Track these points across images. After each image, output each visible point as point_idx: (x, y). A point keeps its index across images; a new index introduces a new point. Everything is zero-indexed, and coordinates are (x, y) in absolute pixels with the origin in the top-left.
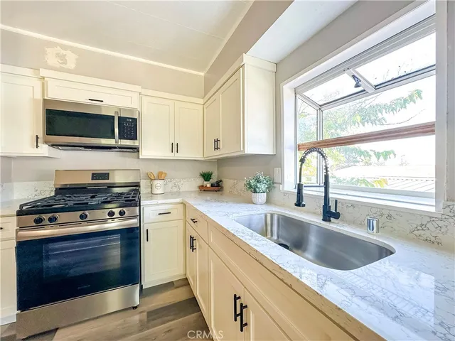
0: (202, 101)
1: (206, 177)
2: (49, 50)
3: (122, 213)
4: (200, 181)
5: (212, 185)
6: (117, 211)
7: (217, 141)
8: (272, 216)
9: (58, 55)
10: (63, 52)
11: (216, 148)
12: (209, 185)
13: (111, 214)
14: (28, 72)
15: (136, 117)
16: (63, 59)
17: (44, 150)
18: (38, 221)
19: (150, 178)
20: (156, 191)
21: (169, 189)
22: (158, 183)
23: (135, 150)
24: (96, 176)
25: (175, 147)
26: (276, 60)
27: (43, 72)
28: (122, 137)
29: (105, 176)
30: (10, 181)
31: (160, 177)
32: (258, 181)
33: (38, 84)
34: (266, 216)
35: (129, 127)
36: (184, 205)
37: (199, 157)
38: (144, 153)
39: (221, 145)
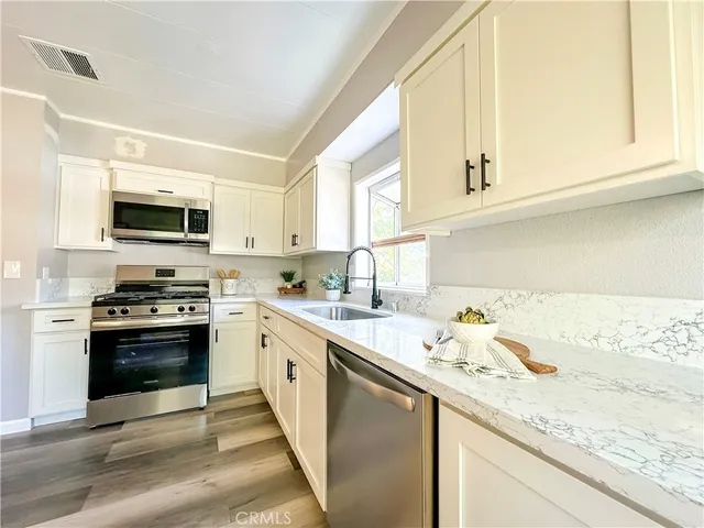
0: (283, 190)
1: (288, 277)
2: (117, 139)
3: (192, 309)
4: (281, 282)
5: (294, 286)
6: (187, 307)
7: (294, 237)
8: (337, 309)
9: (127, 143)
10: (134, 141)
11: (294, 244)
12: (289, 287)
13: (181, 309)
14: (96, 163)
15: (208, 208)
16: (132, 147)
17: (109, 243)
18: (112, 312)
19: (221, 276)
20: (227, 291)
21: (242, 290)
22: (230, 282)
23: (206, 244)
24: (161, 272)
25: (249, 242)
26: (351, 159)
27: (113, 163)
28: (191, 230)
29: (171, 273)
30: (66, 276)
31: (233, 275)
32: (331, 278)
33: (106, 176)
34: (331, 310)
35: (200, 220)
36: (258, 304)
37: (279, 253)
38: (215, 248)
39: (298, 240)
